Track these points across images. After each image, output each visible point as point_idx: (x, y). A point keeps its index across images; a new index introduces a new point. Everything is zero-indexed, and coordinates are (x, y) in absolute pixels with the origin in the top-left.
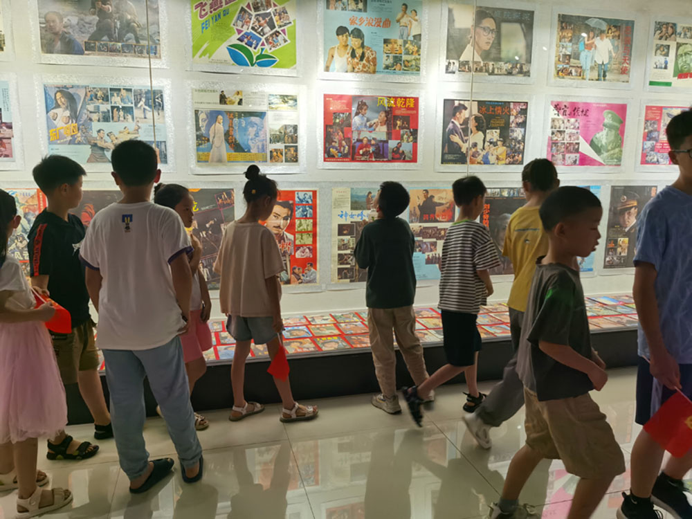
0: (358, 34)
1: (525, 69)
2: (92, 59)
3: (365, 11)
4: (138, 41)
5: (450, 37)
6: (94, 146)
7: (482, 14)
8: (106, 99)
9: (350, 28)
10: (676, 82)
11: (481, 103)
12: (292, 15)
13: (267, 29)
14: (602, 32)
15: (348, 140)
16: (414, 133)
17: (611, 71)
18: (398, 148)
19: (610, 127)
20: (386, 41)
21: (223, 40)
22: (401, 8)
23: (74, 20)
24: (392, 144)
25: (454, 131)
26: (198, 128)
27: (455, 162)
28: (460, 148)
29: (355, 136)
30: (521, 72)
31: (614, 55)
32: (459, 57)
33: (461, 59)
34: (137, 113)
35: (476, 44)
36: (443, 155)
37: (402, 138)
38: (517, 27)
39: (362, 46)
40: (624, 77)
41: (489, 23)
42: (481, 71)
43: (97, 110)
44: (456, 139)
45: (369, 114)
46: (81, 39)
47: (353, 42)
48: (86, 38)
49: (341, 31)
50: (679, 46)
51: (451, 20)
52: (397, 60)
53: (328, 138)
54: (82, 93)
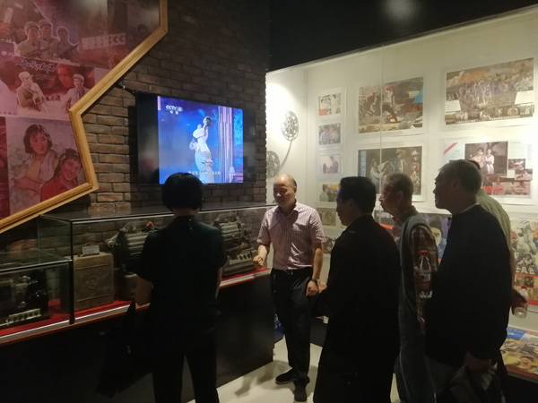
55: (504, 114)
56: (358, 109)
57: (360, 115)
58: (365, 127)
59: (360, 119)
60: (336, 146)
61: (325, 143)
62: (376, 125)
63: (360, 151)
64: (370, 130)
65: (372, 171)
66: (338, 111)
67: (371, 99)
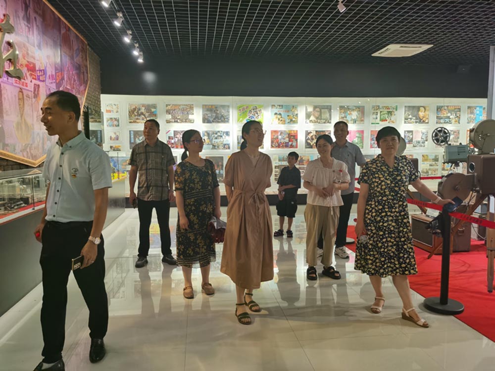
0: (280, 114)
1: (329, 121)
2: (214, 124)
3: (282, 108)
4: (224, 119)
5: (306, 114)
6: (213, 145)
7: (315, 107)
8: (216, 134)
9: (278, 113)
10: (380, 123)
11: (316, 131)
12: (263, 111)
13: (256, 115)
14: (353, 110)
15: (278, 142)
16: (297, 140)
17: (358, 121)
18: (292, 144)
19: (358, 137)
20: (288, 116)
21: (245, 118)
22: (292, 107)
23: (210, 115)
24: (290, 143)
25: (308, 139)
26: (238, 140)
27: (309, 148)
28: (310, 144)
29: (279, 141)
30: (328, 122)
31: (358, 116)
32: (309, 119)
33: (311, 119)
34: (223, 137)
35: (314, 115)
36: (306, 146)
37: (293, 141)
38: (326, 110)
39: (281, 117)
40: (362, 122)
41: (318, 109)
42: (316, 122)
43: (214, 136)
44: (309, 141)
45: (283, 135)
46: (211, 120)
47: (279, 116)
48: (212, 119)
49: (276, 114)
50: (381, 112)
51: (306, 110)
52: (291, 120)
53: (272, 142)
54: (211, 132)
55: (186, 122)
56: (128, 113)
57: (129, 115)
58: (132, 121)
59: (130, 117)
60: (117, 128)
61: (110, 126)
62: (138, 121)
63: (130, 131)
64: (135, 122)
65: (137, 139)
66: (117, 112)
67: (135, 109)
